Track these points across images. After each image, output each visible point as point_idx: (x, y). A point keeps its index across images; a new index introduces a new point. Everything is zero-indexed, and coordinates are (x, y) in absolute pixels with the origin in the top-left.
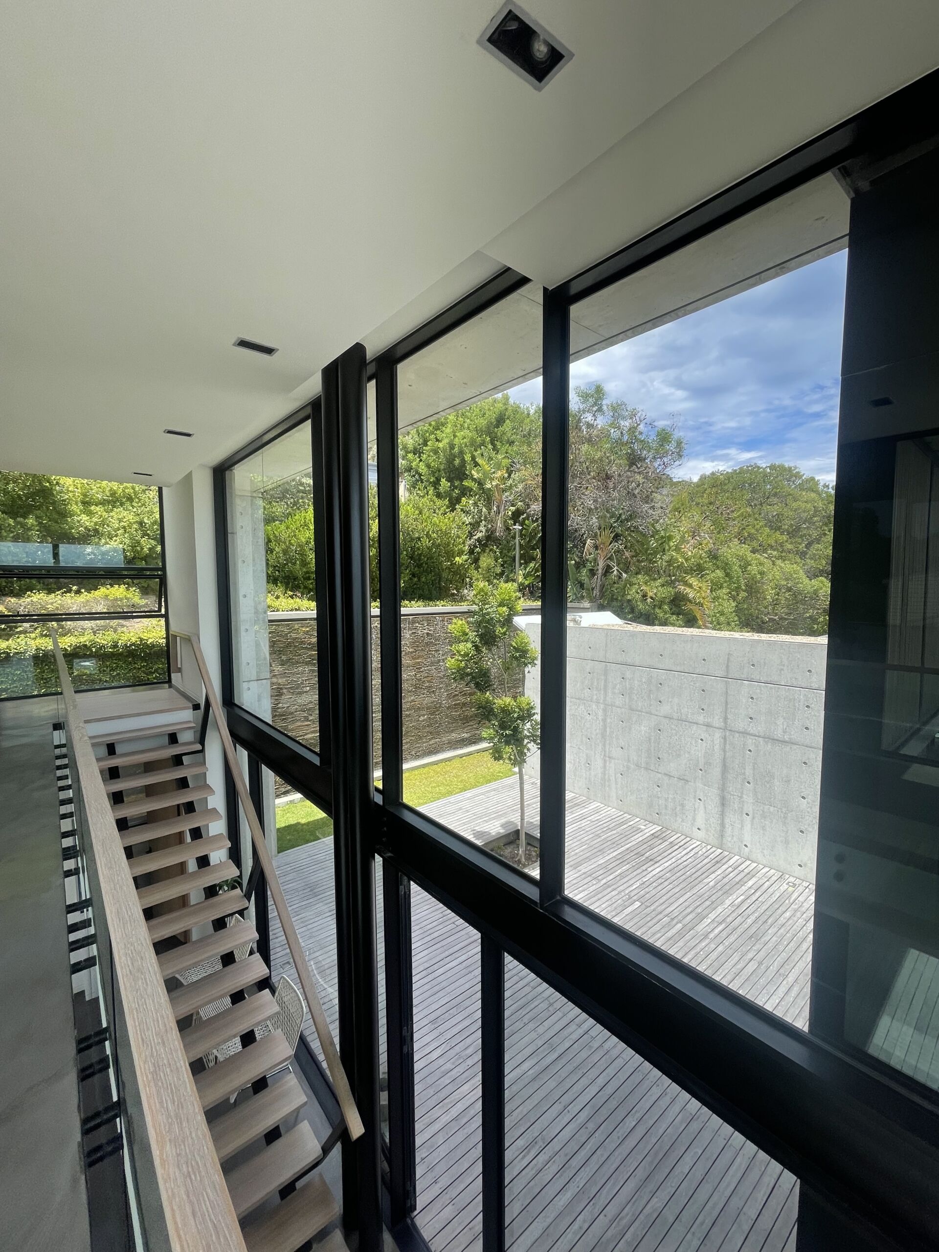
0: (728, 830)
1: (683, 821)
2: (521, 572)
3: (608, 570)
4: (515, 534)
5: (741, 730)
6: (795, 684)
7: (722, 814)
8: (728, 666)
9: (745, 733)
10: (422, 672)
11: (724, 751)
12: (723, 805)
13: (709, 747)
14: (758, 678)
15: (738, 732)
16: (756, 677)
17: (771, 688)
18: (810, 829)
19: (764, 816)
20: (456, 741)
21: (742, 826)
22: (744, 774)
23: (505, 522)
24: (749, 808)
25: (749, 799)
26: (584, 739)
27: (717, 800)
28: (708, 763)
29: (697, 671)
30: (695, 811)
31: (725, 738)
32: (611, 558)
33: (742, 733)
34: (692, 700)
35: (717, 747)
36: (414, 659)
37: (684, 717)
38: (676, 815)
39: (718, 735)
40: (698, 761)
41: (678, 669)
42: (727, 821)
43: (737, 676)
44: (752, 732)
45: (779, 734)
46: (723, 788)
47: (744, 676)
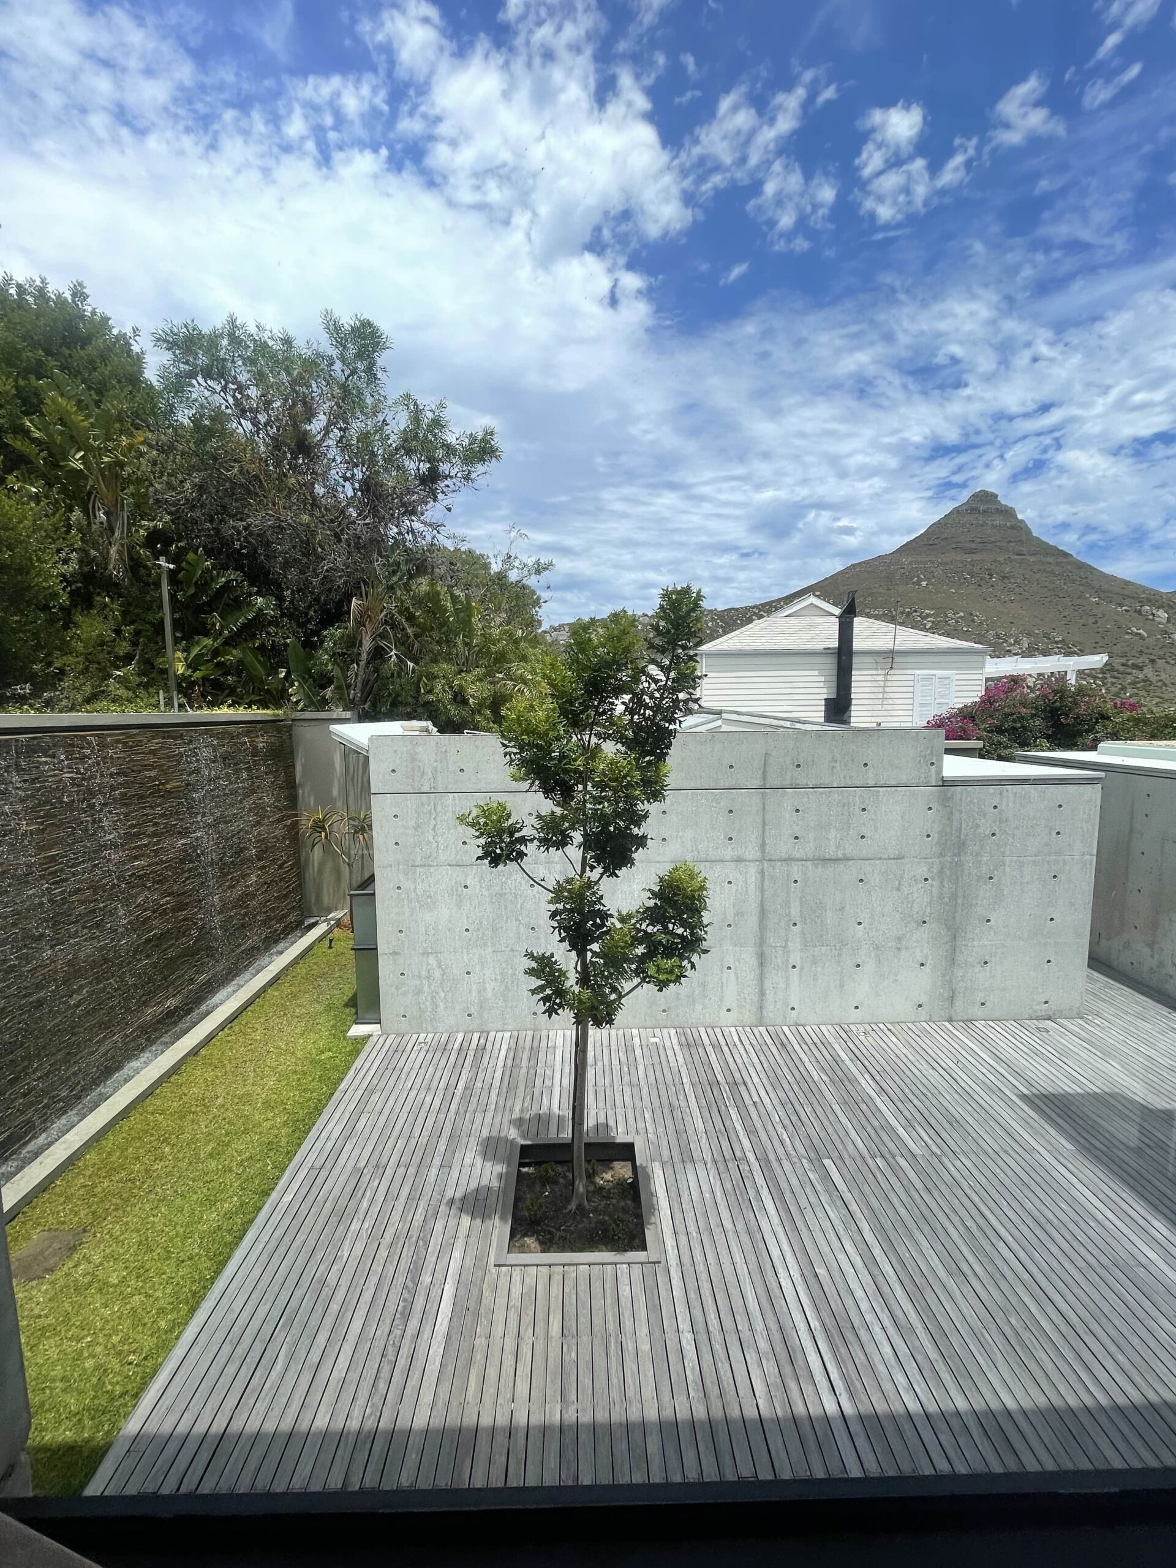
0: (770, 996)
1: (704, 1008)
2: (179, 654)
3: (378, 654)
4: (159, 576)
5: (784, 856)
6: (849, 783)
7: (761, 978)
8: (764, 773)
9: (788, 860)
10: (66, 880)
11: (762, 891)
12: (762, 964)
13: (740, 890)
14: (804, 782)
15: (779, 860)
16: (803, 782)
17: (821, 793)
18: (867, 959)
19: (815, 963)
20: (159, 1022)
21: (788, 985)
22: (789, 915)
23: (130, 548)
24: (796, 958)
25: (795, 945)
26: (522, 929)
27: (753, 961)
28: (739, 914)
29: (721, 785)
30: (722, 987)
31: (762, 873)
32: (383, 636)
33: (785, 860)
34: (713, 828)
35: (752, 888)
36: (41, 849)
37: (703, 856)
38: (694, 1001)
39: (752, 870)
40: (725, 914)
41: (692, 786)
42: (768, 984)
43: (777, 783)
44: (798, 856)
45: (831, 851)
46: (761, 942)
47: (787, 783)
